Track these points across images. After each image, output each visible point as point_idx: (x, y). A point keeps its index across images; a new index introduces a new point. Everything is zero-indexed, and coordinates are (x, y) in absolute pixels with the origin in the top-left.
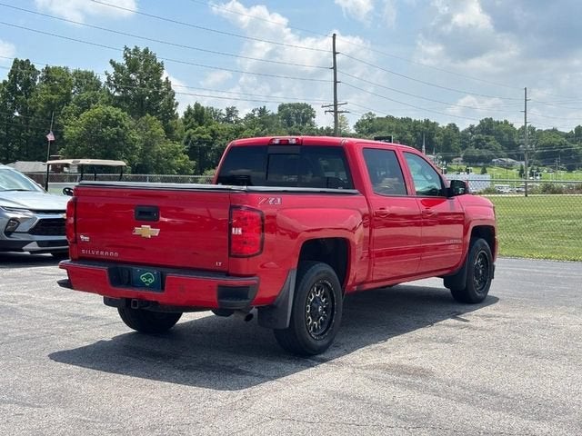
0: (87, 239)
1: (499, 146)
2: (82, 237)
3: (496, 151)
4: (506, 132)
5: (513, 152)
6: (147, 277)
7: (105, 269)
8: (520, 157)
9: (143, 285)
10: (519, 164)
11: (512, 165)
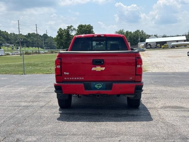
0: (68, 73)
1: (4, 39)
2: (65, 73)
3: (3, 41)
4: (6, 35)
5: (9, 42)
6: (98, 86)
7: (82, 84)
8: (11, 43)
9: (96, 89)
10: (11, 45)
11: (9, 46)
